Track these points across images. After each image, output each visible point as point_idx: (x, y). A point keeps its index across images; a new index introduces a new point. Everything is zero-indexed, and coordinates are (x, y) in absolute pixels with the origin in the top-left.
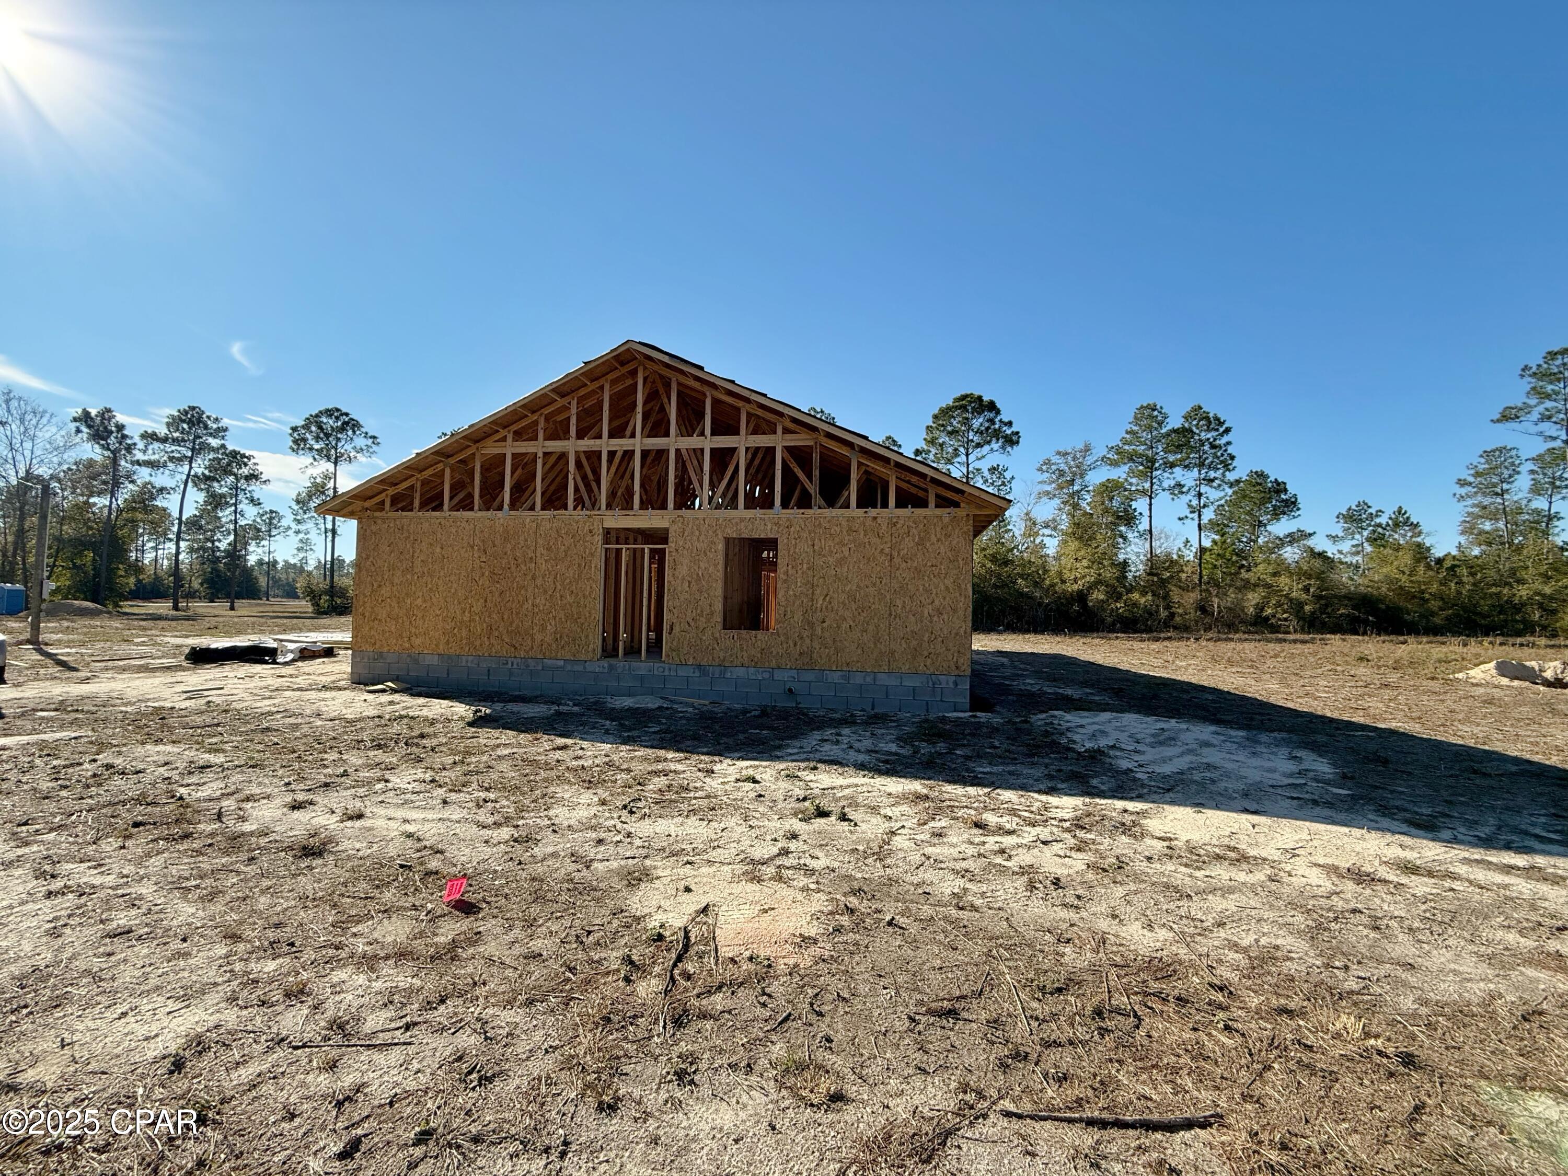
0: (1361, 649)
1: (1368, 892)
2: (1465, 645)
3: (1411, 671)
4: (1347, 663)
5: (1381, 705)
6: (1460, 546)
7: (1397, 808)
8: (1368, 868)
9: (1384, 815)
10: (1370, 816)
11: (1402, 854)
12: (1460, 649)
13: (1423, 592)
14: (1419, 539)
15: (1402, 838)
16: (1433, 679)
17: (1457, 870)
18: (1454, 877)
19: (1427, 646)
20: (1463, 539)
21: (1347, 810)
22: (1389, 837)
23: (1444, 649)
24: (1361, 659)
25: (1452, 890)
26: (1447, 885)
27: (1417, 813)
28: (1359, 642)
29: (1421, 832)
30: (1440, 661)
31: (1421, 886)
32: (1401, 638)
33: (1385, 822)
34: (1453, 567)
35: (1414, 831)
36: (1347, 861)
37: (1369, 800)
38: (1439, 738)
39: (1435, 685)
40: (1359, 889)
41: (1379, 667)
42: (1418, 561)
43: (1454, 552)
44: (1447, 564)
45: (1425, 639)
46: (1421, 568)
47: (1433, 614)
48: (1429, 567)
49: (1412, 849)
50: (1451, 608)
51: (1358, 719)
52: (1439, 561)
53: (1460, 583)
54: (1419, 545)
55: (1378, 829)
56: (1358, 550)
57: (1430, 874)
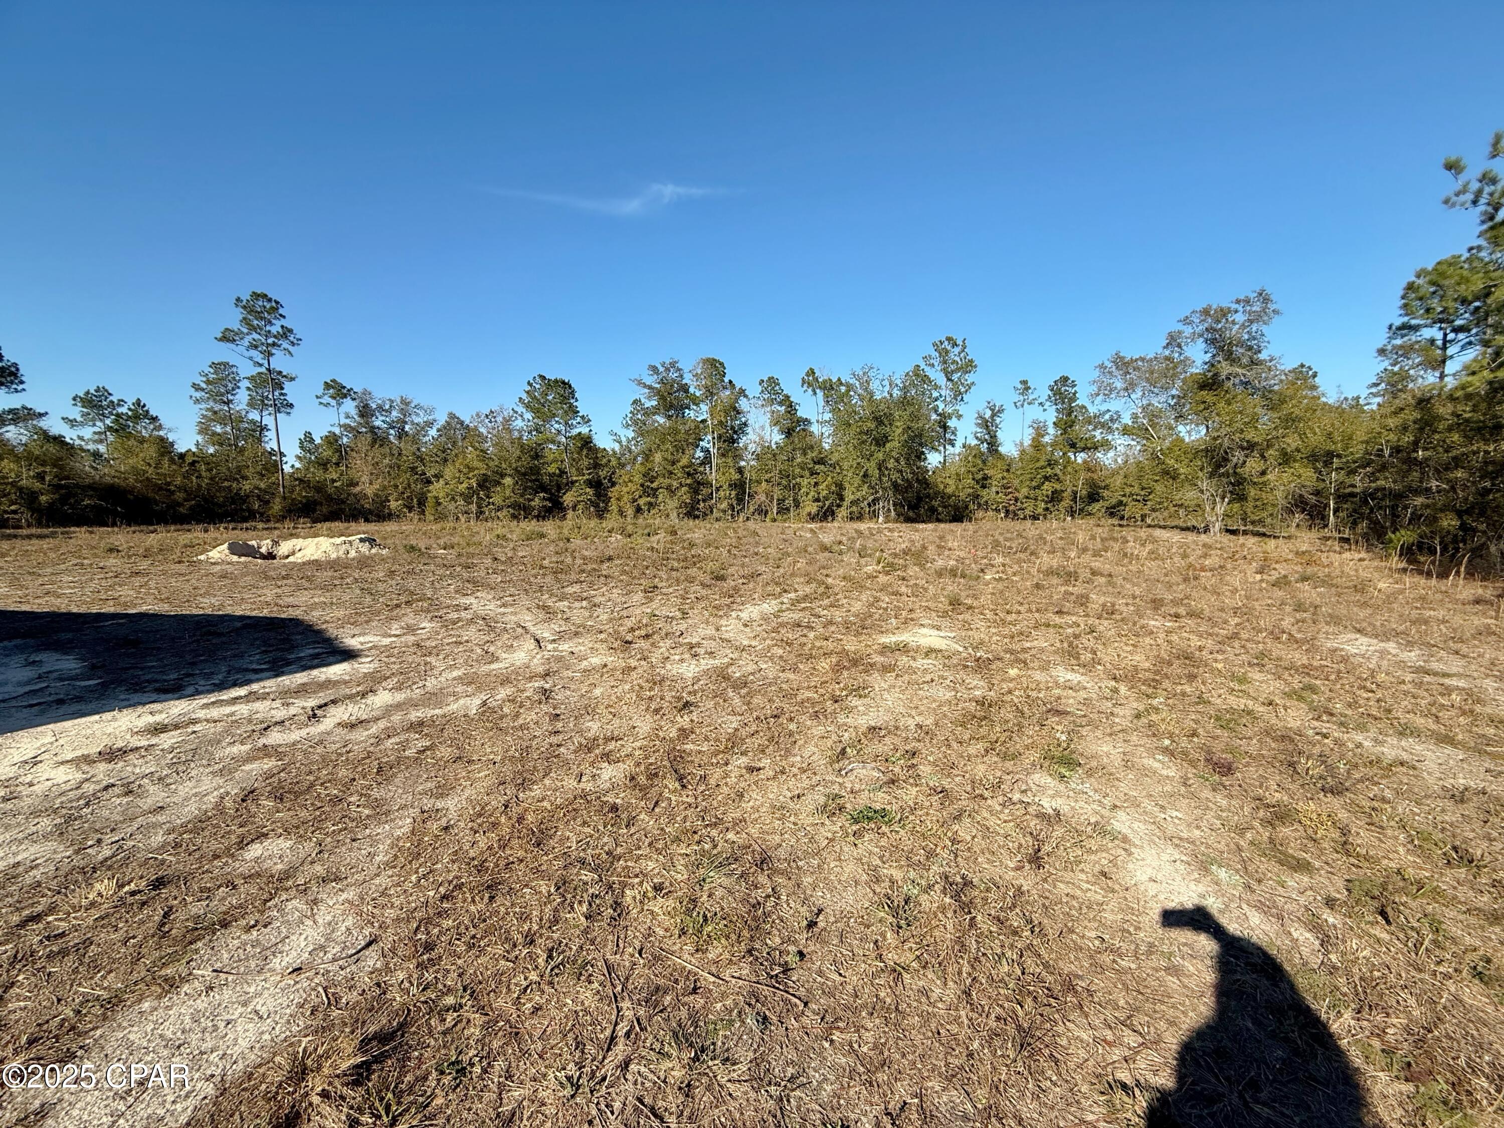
0: (111, 541)
1: (121, 764)
2: (206, 531)
3: (160, 557)
4: (96, 556)
5: (131, 593)
6: (197, 444)
7: (148, 681)
8: (120, 744)
9: (136, 691)
10: (122, 697)
11: (151, 719)
12: (201, 535)
13: (169, 484)
14: (162, 433)
15: (152, 706)
16: (180, 562)
17: (197, 716)
18: (194, 722)
19: (175, 534)
20: (200, 438)
21: (97, 699)
22: (140, 710)
23: (189, 535)
24: (111, 550)
25: (194, 732)
26: (189, 730)
27: (165, 681)
28: (108, 533)
29: (170, 696)
30: (186, 546)
31: (167, 740)
32: (151, 528)
33: (136, 697)
34: (193, 463)
35: (163, 696)
36: (99, 745)
37: (119, 682)
38: (184, 612)
39: (182, 568)
40: (111, 766)
41: (129, 557)
42: (162, 455)
43: (194, 449)
44: (189, 459)
45: (173, 528)
46: (166, 462)
47: (180, 505)
48: (172, 461)
49: (161, 712)
50: (194, 499)
51: (109, 608)
52: (182, 456)
53: (199, 477)
54: (162, 439)
55: (130, 706)
56: (100, 438)
57: (176, 727)
